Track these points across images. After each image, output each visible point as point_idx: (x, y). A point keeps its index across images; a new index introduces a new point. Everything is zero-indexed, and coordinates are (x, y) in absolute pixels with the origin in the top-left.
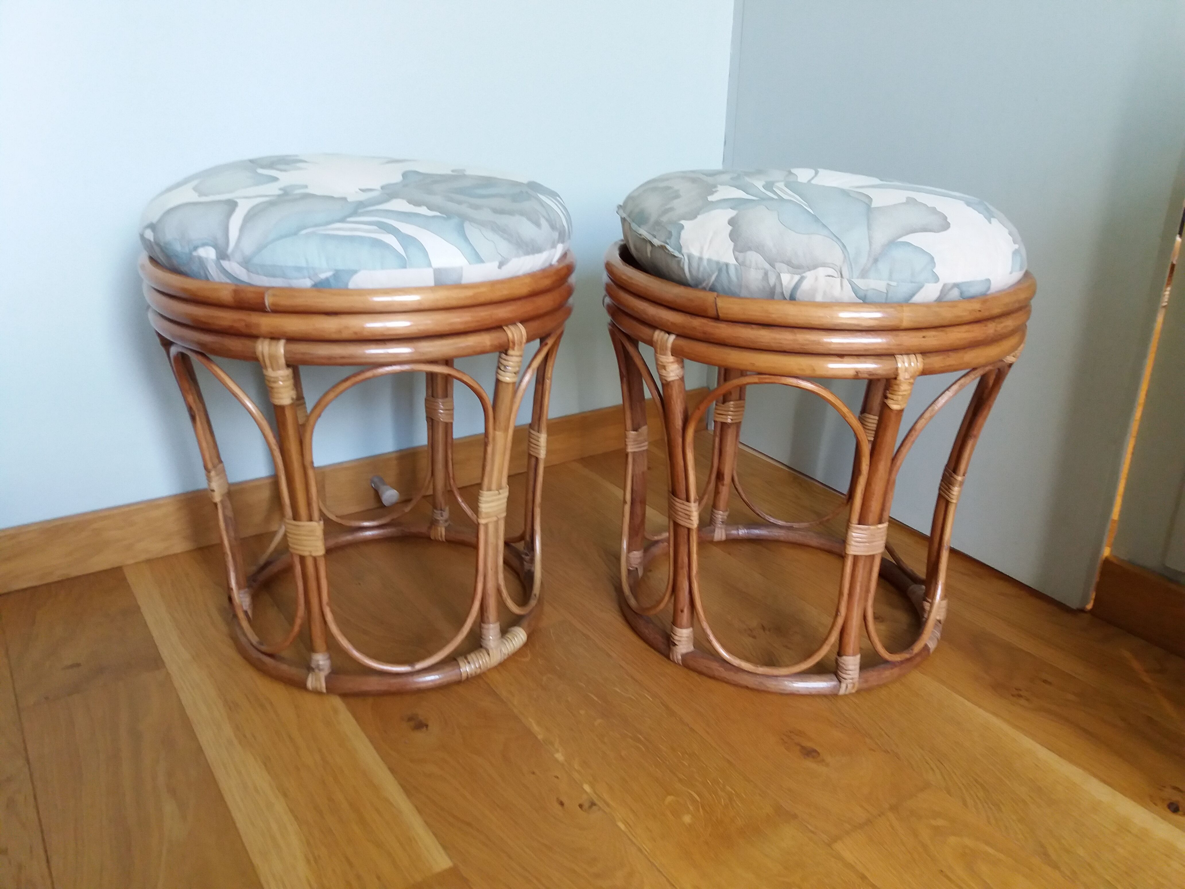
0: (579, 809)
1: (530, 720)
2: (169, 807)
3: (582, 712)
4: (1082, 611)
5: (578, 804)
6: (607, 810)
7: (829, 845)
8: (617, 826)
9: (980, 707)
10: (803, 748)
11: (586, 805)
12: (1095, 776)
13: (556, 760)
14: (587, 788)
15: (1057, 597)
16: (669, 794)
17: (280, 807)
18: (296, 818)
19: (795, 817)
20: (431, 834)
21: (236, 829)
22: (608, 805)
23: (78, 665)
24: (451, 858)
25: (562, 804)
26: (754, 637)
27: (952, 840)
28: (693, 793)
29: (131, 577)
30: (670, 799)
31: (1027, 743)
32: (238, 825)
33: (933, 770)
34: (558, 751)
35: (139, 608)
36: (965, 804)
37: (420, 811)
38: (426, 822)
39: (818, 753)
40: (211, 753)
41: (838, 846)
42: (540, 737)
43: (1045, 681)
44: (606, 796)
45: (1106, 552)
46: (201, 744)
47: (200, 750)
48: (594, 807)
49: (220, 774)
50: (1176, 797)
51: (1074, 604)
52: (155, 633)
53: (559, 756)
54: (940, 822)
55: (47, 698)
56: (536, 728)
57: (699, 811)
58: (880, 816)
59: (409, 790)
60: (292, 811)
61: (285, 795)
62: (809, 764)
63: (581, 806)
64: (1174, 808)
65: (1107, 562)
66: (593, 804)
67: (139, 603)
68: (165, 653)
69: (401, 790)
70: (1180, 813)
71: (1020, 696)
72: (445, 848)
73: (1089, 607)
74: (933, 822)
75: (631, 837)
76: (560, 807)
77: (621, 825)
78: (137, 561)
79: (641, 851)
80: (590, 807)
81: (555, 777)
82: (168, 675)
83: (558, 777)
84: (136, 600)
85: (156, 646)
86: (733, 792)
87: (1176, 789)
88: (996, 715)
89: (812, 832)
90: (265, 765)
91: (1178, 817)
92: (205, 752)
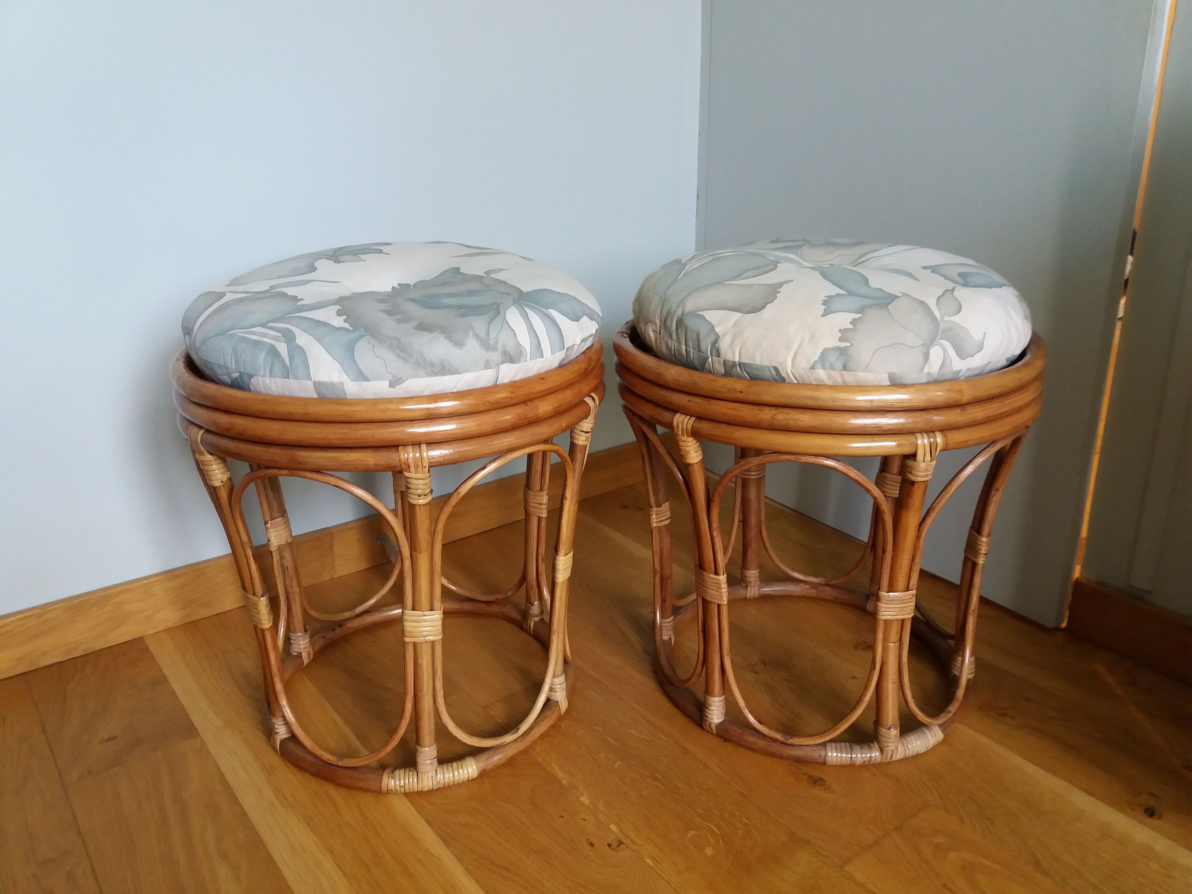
0: (609, 848)
1: (554, 766)
2: (223, 871)
3: (602, 755)
4: (1057, 629)
5: (607, 844)
6: (634, 847)
7: (841, 867)
8: (645, 862)
9: (969, 727)
10: (810, 777)
11: (615, 844)
12: (1079, 787)
13: (582, 804)
14: (613, 827)
15: (1034, 618)
16: (692, 829)
17: (328, 863)
18: (344, 874)
19: (808, 842)
20: (473, 880)
22: (634, 843)
23: (115, 738)
25: (592, 844)
26: (756, 673)
27: (952, 855)
28: (712, 826)
29: (154, 648)
30: (692, 833)
31: (1016, 760)
32: (290, 884)
33: (931, 791)
34: (582, 795)
35: (166, 678)
36: (962, 821)
37: (460, 860)
38: (466, 869)
39: (824, 781)
40: (255, 816)
41: (849, 868)
42: (564, 782)
43: (1027, 699)
44: (632, 835)
45: (1077, 572)
46: (245, 808)
48: (622, 845)
50: (1152, 803)
51: (1049, 623)
52: (185, 701)
53: (585, 799)
54: (940, 839)
55: (89, 772)
56: (560, 774)
57: (719, 843)
58: (885, 837)
59: (447, 840)
61: (332, 853)
62: (818, 792)
63: (609, 845)
64: (1150, 812)
65: (1077, 582)
66: (621, 843)
67: (166, 672)
68: (198, 721)
69: (441, 841)
70: (1156, 816)
71: (1006, 715)
73: (1064, 625)
74: (936, 840)
75: (659, 872)
76: (589, 848)
77: (649, 861)
78: (157, 630)
79: (670, 885)
80: (618, 846)
81: (582, 819)
82: (203, 742)
83: (585, 820)
84: (161, 670)
85: (188, 715)
86: (749, 823)
87: (1150, 794)
88: (983, 733)
89: (824, 856)
90: (308, 824)
91: (1154, 821)
92: (249, 815)
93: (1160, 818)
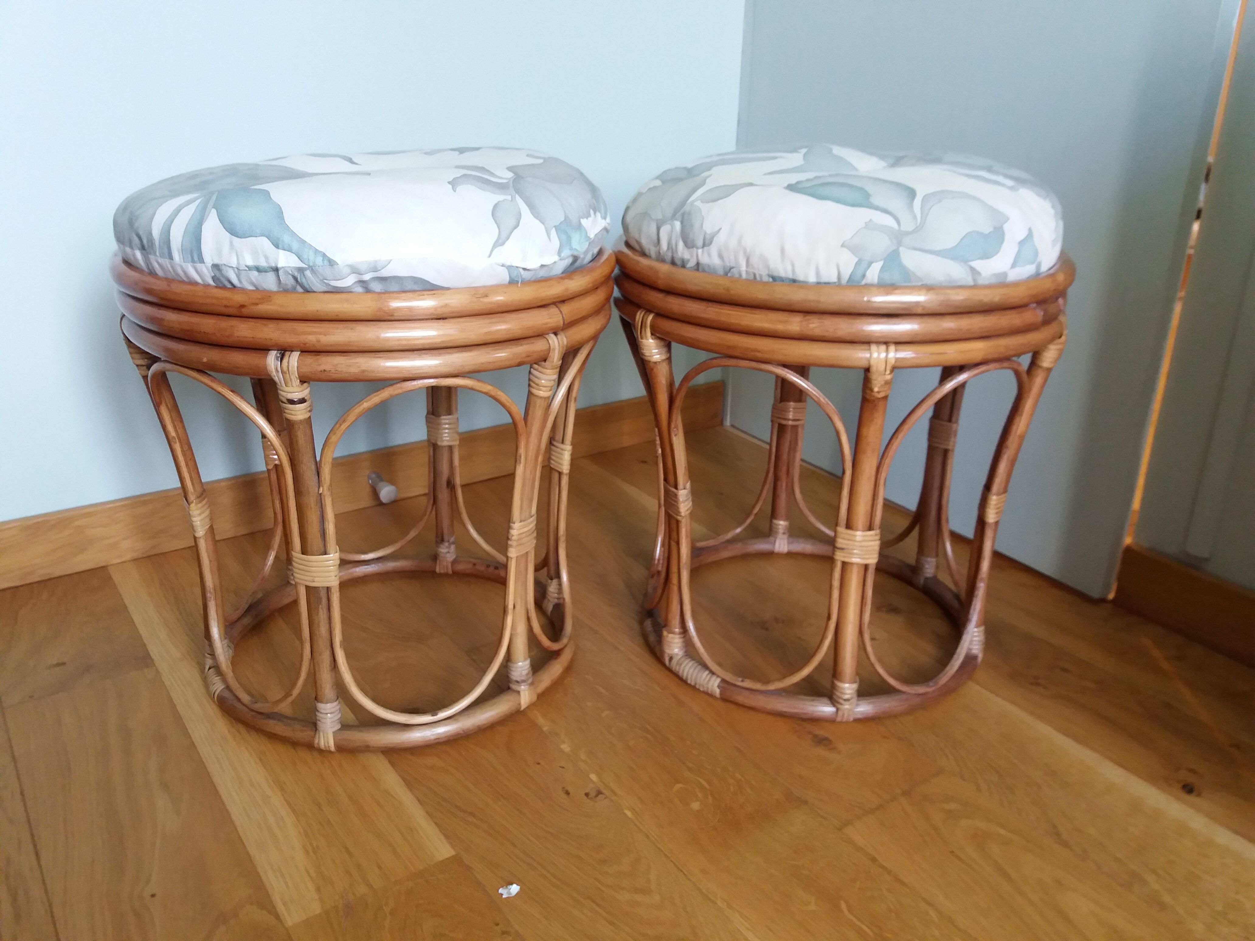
0: (585, 797)
1: (536, 713)
2: (162, 802)
3: (589, 704)
4: (1103, 600)
5: (584, 793)
6: (614, 798)
7: (840, 829)
8: (624, 813)
9: (997, 695)
10: (815, 736)
11: (593, 794)
12: (1111, 760)
13: (562, 752)
14: (593, 777)
15: (1079, 587)
16: (678, 782)
17: (277, 800)
18: (294, 811)
19: (806, 802)
20: (433, 824)
21: (232, 822)
22: (615, 794)
23: (64, 664)
24: (453, 847)
25: (568, 793)
26: (767, 629)
27: (964, 823)
28: (701, 780)
29: (117, 577)
30: (678, 786)
31: (1044, 730)
32: (233, 817)
33: (947, 757)
34: (564, 742)
35: (125, 608)
36: (979, 789)
37: (421, 802)
38: (427, 813)
39: (831, 741)
40: (204, 750)
41: (849, 830)
42: (545, 729)
43: (1064, 670)
44: (613, 785)
45: (1128, 540)
46: (194, 740)
47: (193, 745)
48: (600, 796)
49: (213, 768)
50: (1191, 779)
51: (1096, 593)
52: (143, 631)
53: (565, 747)
54: (953, 806)
55: (31, 697)
56: (541, 720)
57: (707, 798)
58: (892, 801)
59: (409, 782)
60: (289, 804)
61: (282, 789)
62: (821, 751)
63: (587, 795)
64: (1189, 789)
65: (1128, 550)
66: (599, 793)
67: (127, 602)
68: (154, 651)
69: (403, 783)
70: (1194, 793)
71: (1038, 684)
72: (447, 837)
73: (1111, 596)
74: (947, 807)
75: (638, 824)
76: (563, 795)
77: (628, 813)
78: (123, 559)
79: (648, 837)
80: (597, 796)
81: (561, 767)
82: (158, 672)
83: (563, 768)
84: (122, 599)
85: (145, 645)
86: (743, 779)
87: (1191, 771)
88: (1013, 703)
89: (821, 816)
90: (261, 760)
91: (1191, 798)
92: (198, 748)
93: (1199, 795)
